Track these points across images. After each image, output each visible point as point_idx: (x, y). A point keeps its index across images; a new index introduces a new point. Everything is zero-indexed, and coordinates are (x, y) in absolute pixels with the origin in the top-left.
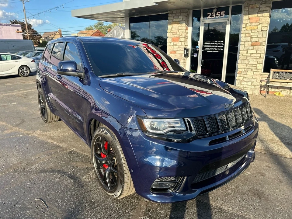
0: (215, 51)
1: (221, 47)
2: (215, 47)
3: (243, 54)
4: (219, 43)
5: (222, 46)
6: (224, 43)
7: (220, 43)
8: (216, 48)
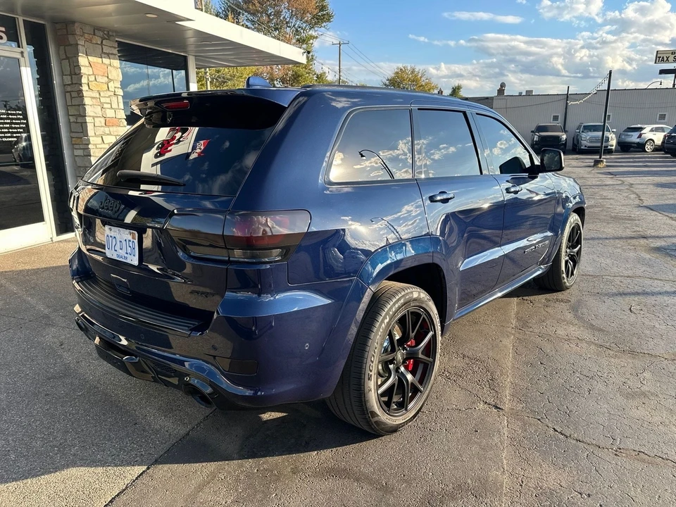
0: (7, 137)
1: (20, 128)
2: (6, 128)
3: (96, 145)
4: (11, 114)
5: (23, 123)
6: (26, 117)
7: (14, 114)
8: (7, 130)
